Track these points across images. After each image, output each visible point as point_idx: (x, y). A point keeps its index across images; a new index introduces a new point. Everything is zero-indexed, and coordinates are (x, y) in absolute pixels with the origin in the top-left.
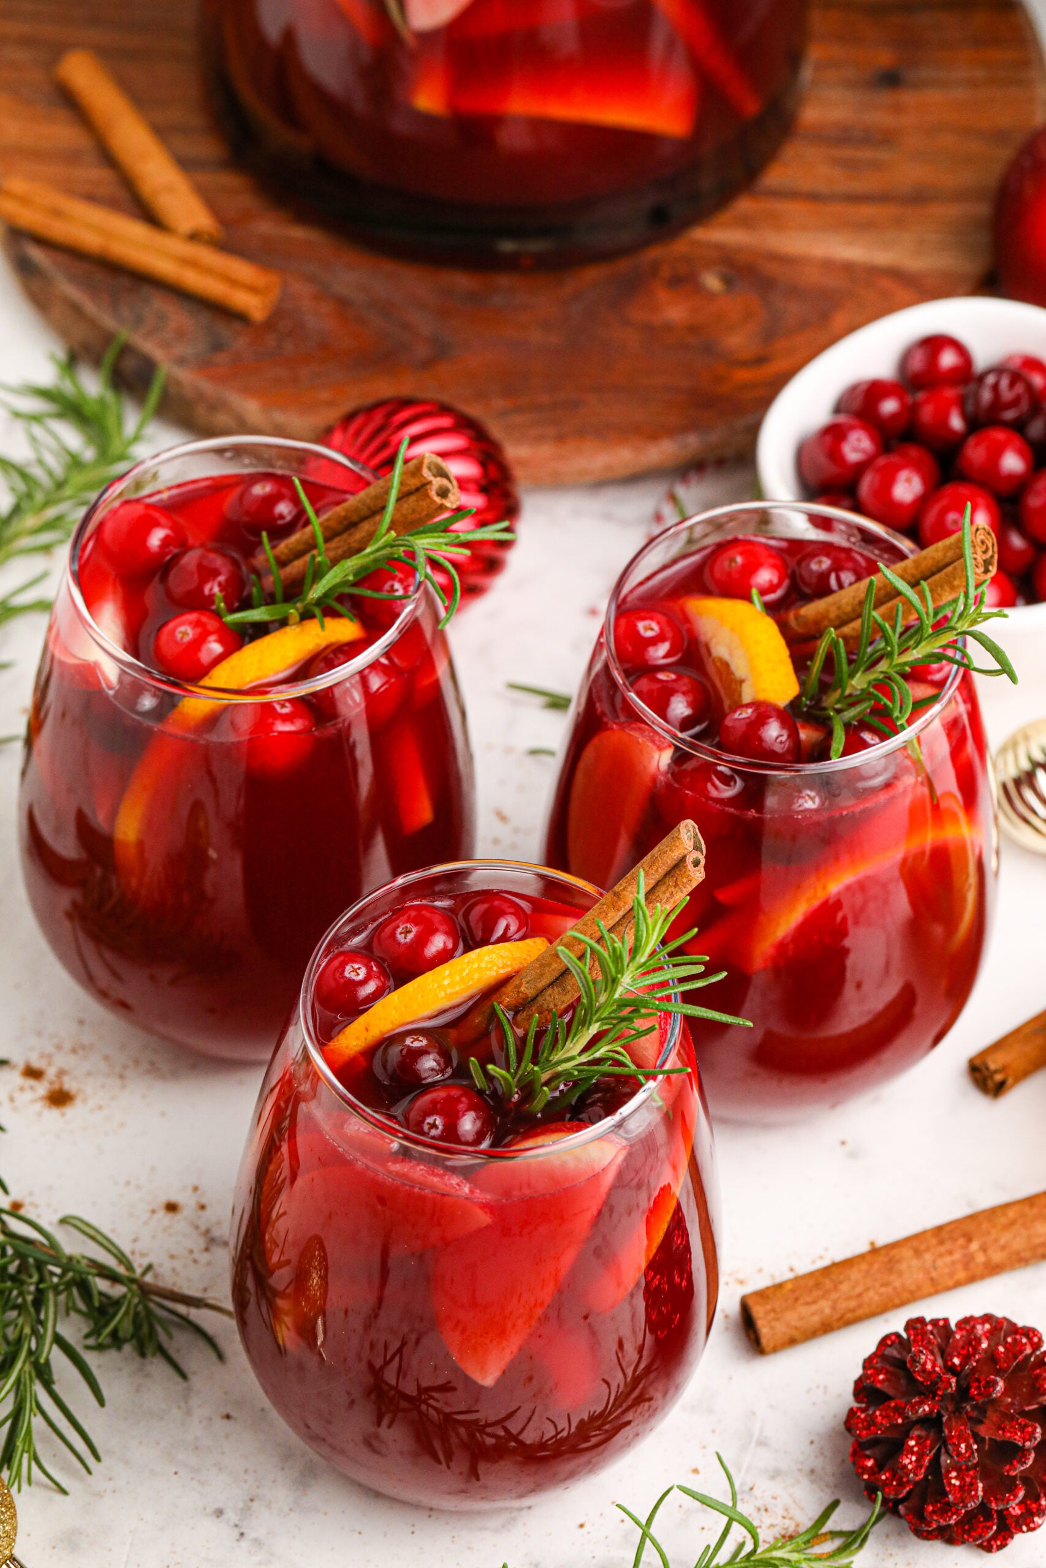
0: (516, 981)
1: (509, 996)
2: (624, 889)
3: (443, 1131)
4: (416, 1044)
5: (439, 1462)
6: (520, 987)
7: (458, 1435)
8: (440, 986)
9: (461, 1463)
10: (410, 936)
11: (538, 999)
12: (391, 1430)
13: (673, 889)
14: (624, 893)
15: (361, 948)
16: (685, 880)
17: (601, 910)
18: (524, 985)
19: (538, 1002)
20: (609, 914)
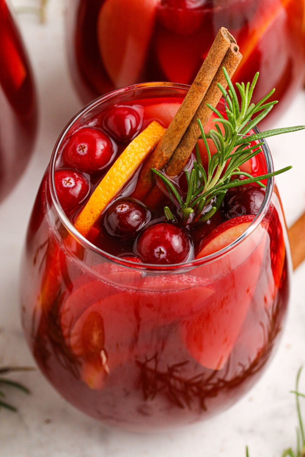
0: (158, 152)
1: (158, 162)
2: (202, 80)
3: (167, 254)
4: (124, 210)
6: (163, 154)
7: (192, 391)
8: (122, 172)
9: (195, 404)
10: (86, 150)
11: (174, 157)
13: (230, 69)
14: (203, 81)
15: (63, 167)
16: (235, 62)
17: (194, 96)
18: (164, 153)
19: (175, 159)
20: (199, 97)
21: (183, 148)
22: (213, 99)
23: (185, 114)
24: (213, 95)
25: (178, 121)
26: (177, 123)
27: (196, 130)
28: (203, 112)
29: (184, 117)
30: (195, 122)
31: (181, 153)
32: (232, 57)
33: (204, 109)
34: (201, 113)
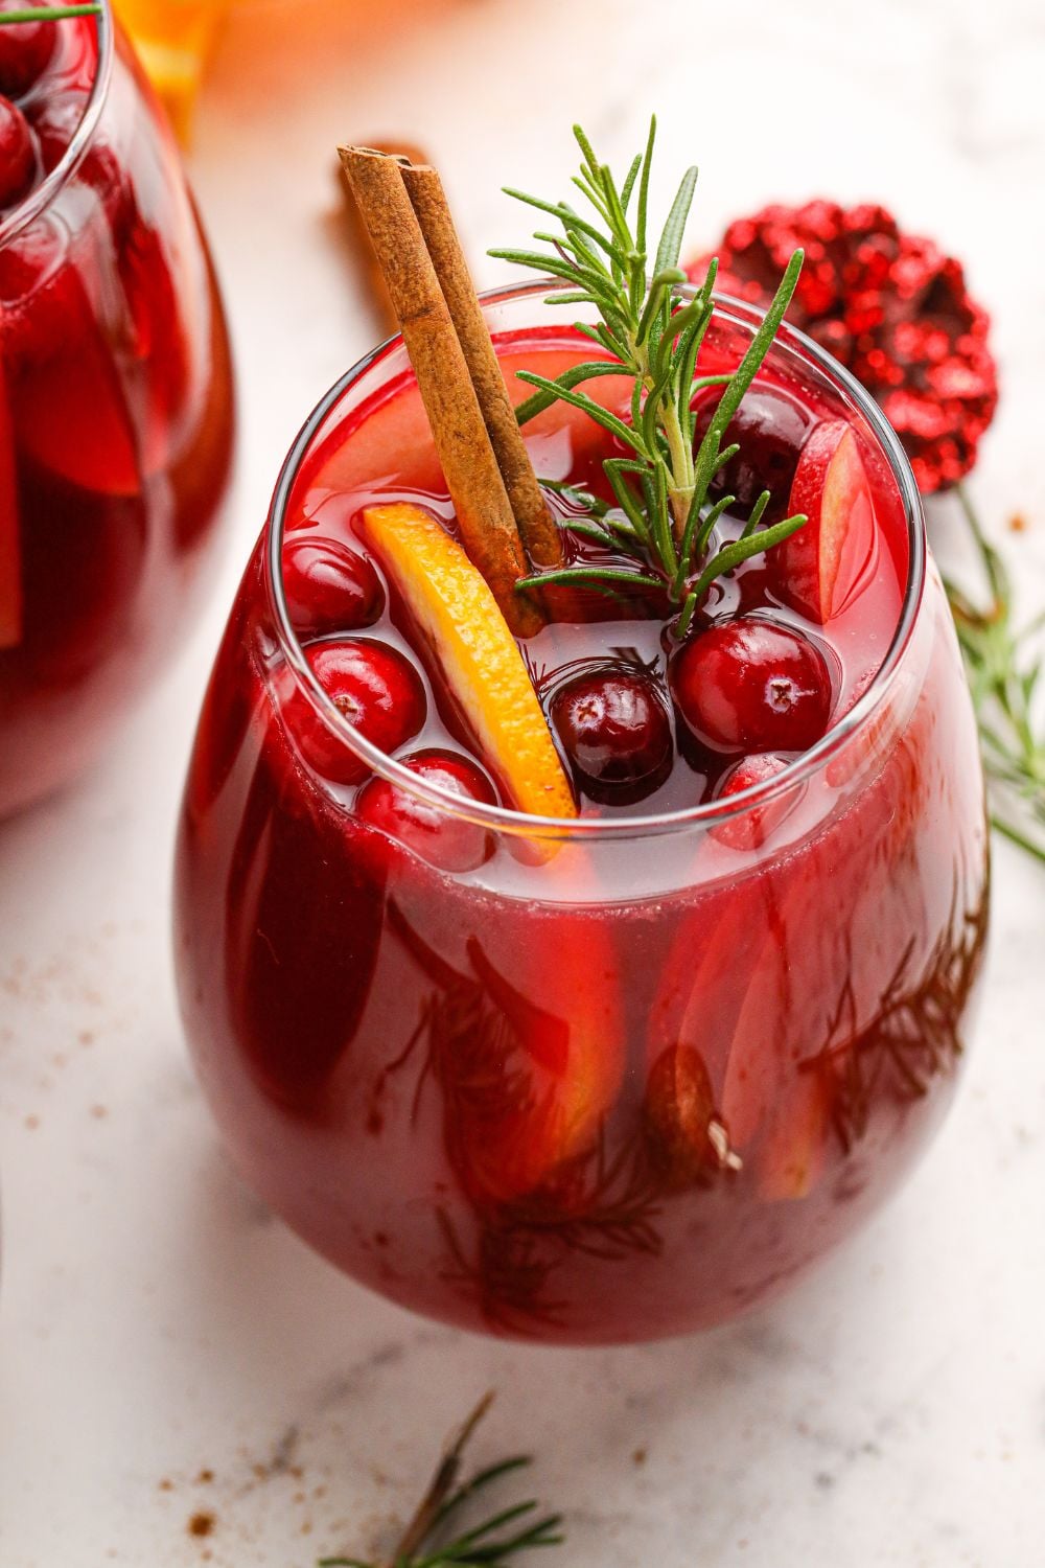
2: (424, 293)
3: (796, 682)
6: (506, 534)
11: (523, 515)
14: (428, 295)
17: (442, 344)
18: (504, 528)
19: (528, 520)
21: (521, 479)
24: (467, 305)
25: (463, 431)
26: (466, 437)
27: (507, 414)
28: (483, 362)
29: (466, 409)
30: (489, 398)
31: (528, 493)
32: (428, 183)
33: (478, 351)
34: (483, 366)
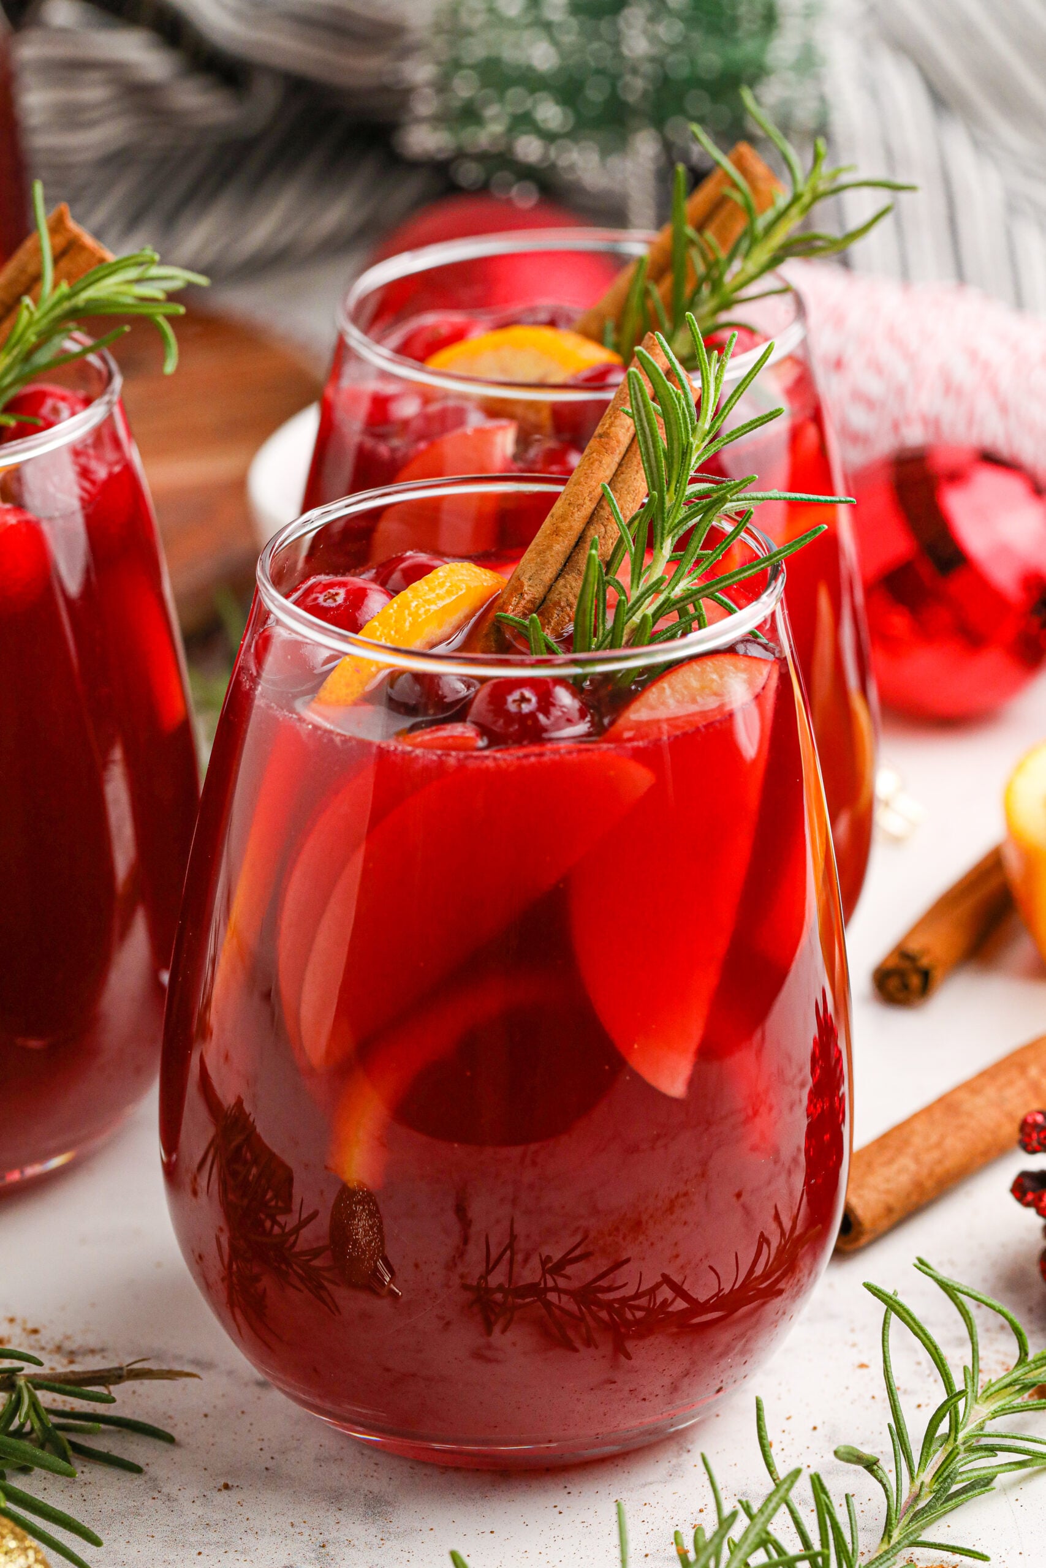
1: (511, 603)
2: (611, 426)
3: (537, 703)
5: (576, 1350)
6: (522, 586)
11: (550, 596)
12: (508, 1334)
14: (613, 429)
17: (591, 460)
18: (526, 583)
20: (604, 462)
21: (570, 577)
22: (637, 472)
23: (572, 499)
31: (566, 587)
